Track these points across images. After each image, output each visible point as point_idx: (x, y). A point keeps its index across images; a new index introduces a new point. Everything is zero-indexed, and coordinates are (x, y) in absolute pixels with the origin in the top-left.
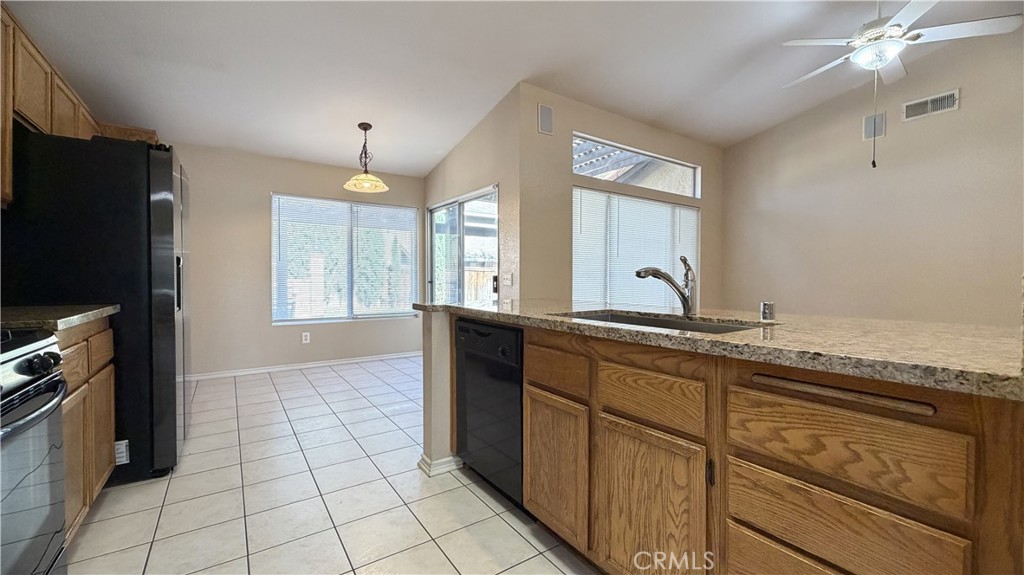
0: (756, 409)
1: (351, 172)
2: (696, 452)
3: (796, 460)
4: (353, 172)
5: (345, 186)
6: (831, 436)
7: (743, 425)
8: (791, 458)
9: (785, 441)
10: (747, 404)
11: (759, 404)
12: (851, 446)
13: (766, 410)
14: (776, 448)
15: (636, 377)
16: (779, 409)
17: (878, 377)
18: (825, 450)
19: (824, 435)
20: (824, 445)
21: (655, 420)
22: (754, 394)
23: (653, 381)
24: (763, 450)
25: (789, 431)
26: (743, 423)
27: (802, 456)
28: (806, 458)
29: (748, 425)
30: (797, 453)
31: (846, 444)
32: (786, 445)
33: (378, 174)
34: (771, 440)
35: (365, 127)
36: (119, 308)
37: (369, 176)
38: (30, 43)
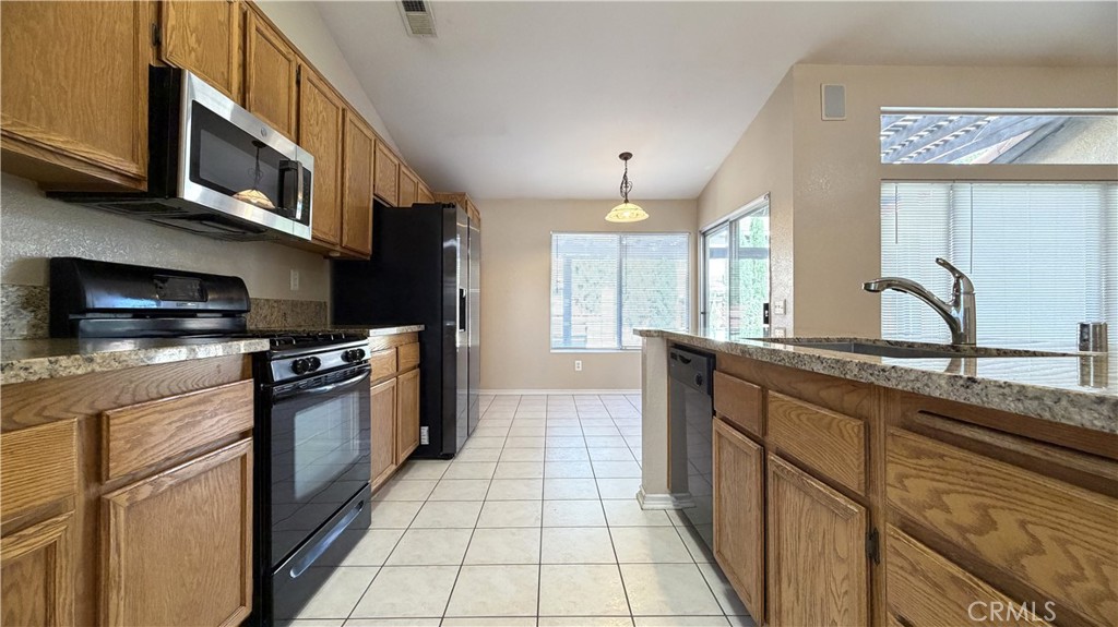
0: (915, 461)
1: (610, 203)
2: (853, 514)
3: (960, 540)
4: (615, 202)
5: (607, 218)
6: (1002, 508)
7: (901, 482)
8: (954, 535)
9: (947, 510)
10: (905, 453)
11: (919, 454)
12: (1030, 527)
13: (925, 462)
14: (935, 518)
15: (799, 412)
16: (941, 463)
17: (1047, 415)
18: (996, 529)
19: (994, 507)
20: (994, 523)
21: (816, 467)
22: (914, 440)
23: (813, 416)
24: (922, 520)
25: (953, 496)
26: (901, 478)
27: (967, 535)
28: (972, 537)
29: (906, 482)
30: (962, 530)
31: (1023, 524)
32: (948, 516)
33: (638, 202)
34: (931, 507)
35: (626, 156)
36: (422, 327)
37: (628, 204)
38: (386, 146)
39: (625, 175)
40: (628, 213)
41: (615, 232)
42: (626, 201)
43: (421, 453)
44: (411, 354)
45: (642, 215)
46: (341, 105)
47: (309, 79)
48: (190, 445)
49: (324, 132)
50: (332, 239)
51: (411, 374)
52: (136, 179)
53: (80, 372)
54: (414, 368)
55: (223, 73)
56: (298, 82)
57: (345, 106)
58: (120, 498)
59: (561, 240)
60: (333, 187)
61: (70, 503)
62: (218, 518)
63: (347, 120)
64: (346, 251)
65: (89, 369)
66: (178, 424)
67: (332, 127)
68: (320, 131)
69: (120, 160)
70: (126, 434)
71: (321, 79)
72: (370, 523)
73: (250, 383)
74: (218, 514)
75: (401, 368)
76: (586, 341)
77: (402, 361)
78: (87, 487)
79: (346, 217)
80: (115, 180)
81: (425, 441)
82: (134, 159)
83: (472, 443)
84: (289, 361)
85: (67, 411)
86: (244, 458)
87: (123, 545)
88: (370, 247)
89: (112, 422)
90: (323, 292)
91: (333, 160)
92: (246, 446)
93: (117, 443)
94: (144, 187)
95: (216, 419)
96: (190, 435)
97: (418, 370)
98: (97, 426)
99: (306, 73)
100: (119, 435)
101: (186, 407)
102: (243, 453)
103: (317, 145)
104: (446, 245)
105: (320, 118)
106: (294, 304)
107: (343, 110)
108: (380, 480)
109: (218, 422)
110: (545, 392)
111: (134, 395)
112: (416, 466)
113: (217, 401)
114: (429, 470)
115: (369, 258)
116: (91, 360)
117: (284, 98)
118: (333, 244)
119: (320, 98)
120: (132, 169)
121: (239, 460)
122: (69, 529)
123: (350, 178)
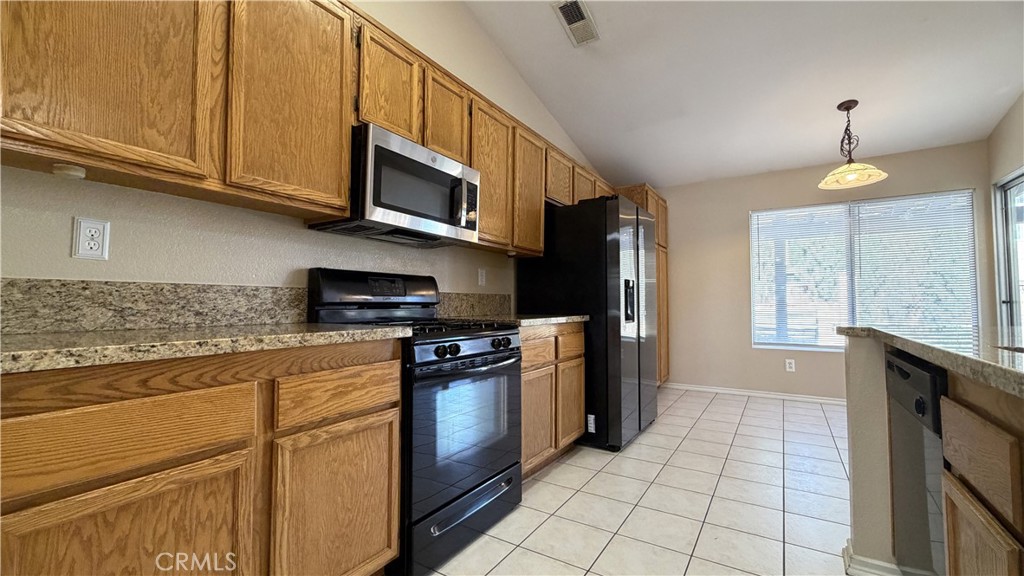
5: (821, 186)
35: (847, 106)
36: (587, 318)
37: (852, 164)
38: (558, 153)
39: (847, 129)
40: (852, 176)
41: (840, 202)
42: (851, 161)
43: (585, 441)
44: (573, 345)
45: (876, 175)
46: (510, 124)
47: (479, 109)
48: (343, 409)
49: (495, 152)
50: (504, 241)
51: (574, 363)
52: (341, 209)
53: (253, 349)
54: (579, 356)
55: (405, 120)
56: (470, 114)
57: (515, 125)
58: (286, 443)
59: (761, 220)
60: (503, 196)
61: (254, 442)
62: (368, 471)
63: (517, 136)
64: (518, 250)
65: (260, 347)
66: (333, 392)
67: (502, 144)
68: (491, 150)
69: (330, 196)
70: (292, 396)
71: (491, 105)
72: (521, 501)
73: (397, 364)
74: (368, 468)
75: (561, 356)
76: (816, 336)
77: (561, 350)
78: (265, 432)
79: (517, 220)
80: (328, 211)
81: (592, 429)
82: (339, 196)
83: (645, 439)
84: (434, 347)
85: (252, 375)
86: (391, 423)
87: (287, 480)
88: (542, 245)
89: (280, 386)
90: (508, 286)
91: (504, 171)
92: (394, 415)
93: (284, 402)
94: (347, 214)
95: (366, 391)
96: (343, 401)
97: (583, 359)
98: (271, 388)
99: (479, 103)
100: (285, 396)
101: (340, 379)
102: (390, 420)
103: (488, 161)
104: (609, 237)
105: (491, 138)
106: (481, 297)
107: (514, 128)
108: (535, 461)
109: (367, 393)
110: (747, 393)
111: (301, 368)
112: (581, 452)
113: (367, 376)
114: (592, 459)
115: (542, 255)
116: (261, 341)
117: (457, 130)
118: (507, 245)
119: (490, 122)
120: (338, 202)
121: (387, 426)
122: (249, 461)
123: (521, 184)
